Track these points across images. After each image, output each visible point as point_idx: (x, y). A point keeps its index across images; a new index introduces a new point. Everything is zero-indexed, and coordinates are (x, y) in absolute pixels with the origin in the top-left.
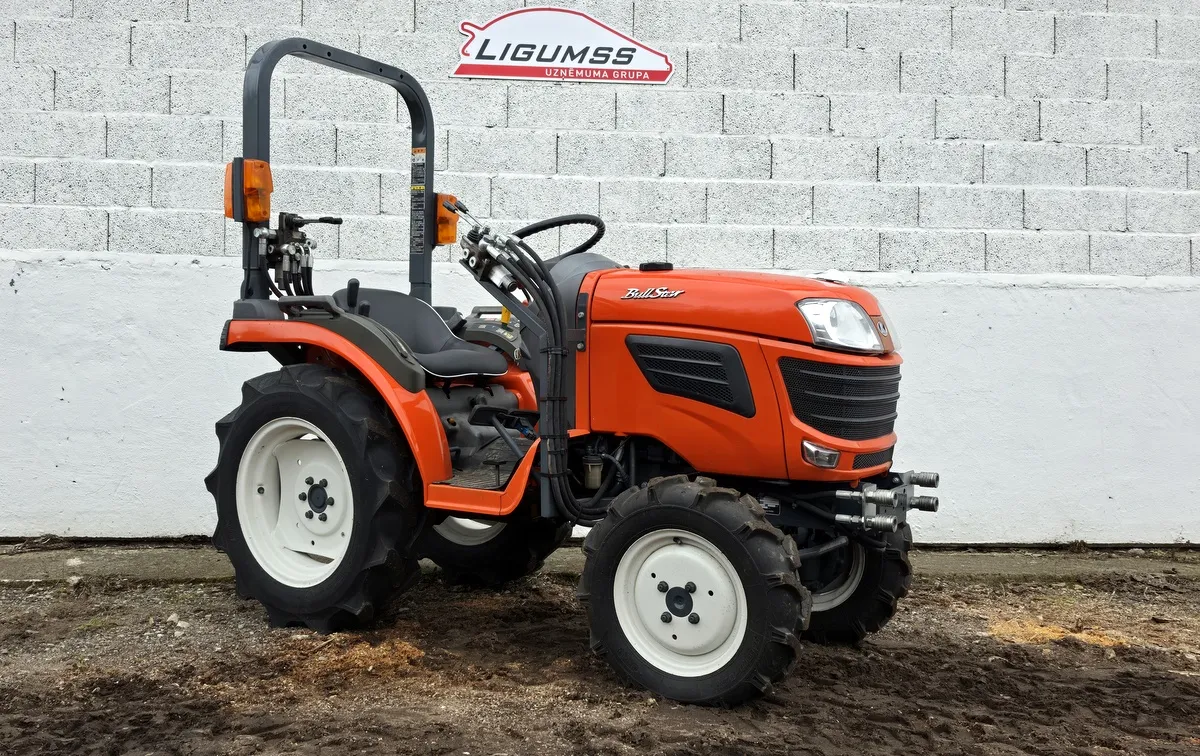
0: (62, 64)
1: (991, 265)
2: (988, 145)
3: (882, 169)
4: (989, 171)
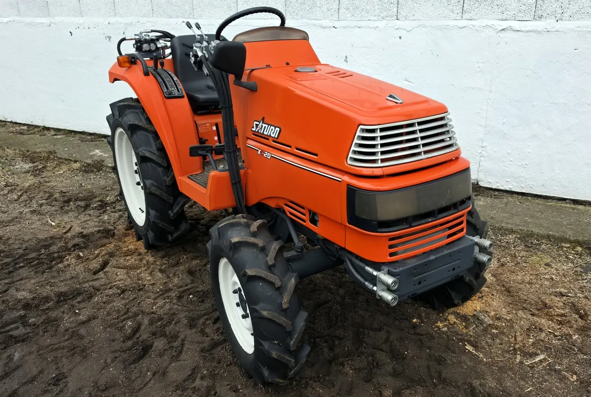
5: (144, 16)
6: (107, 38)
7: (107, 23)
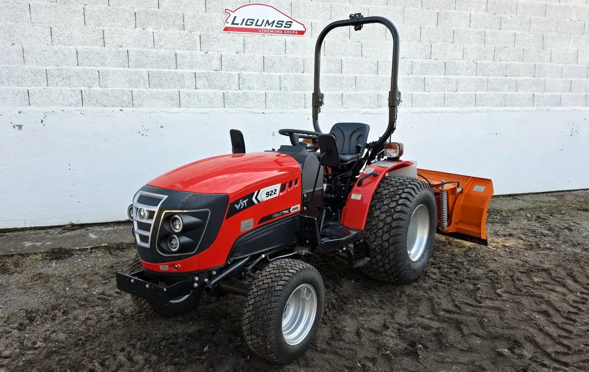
0: (54, 24)
1: (413, 105)
2: (414, 61)
3: (379, 69)
4: (414, 71)
5: (70, 105)
6: (17, 128)
7: (17, 112)
